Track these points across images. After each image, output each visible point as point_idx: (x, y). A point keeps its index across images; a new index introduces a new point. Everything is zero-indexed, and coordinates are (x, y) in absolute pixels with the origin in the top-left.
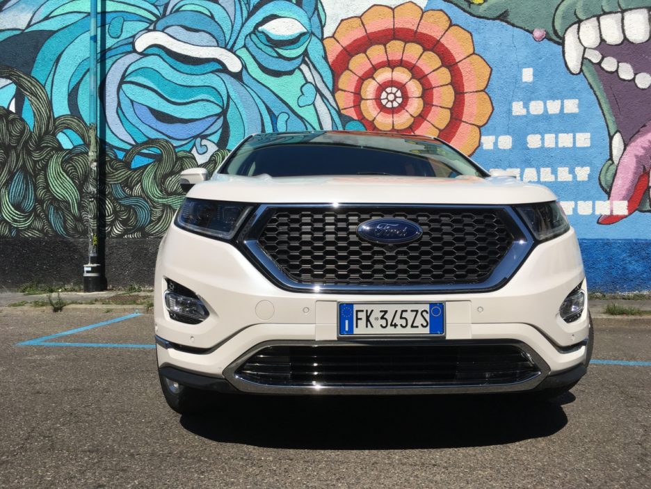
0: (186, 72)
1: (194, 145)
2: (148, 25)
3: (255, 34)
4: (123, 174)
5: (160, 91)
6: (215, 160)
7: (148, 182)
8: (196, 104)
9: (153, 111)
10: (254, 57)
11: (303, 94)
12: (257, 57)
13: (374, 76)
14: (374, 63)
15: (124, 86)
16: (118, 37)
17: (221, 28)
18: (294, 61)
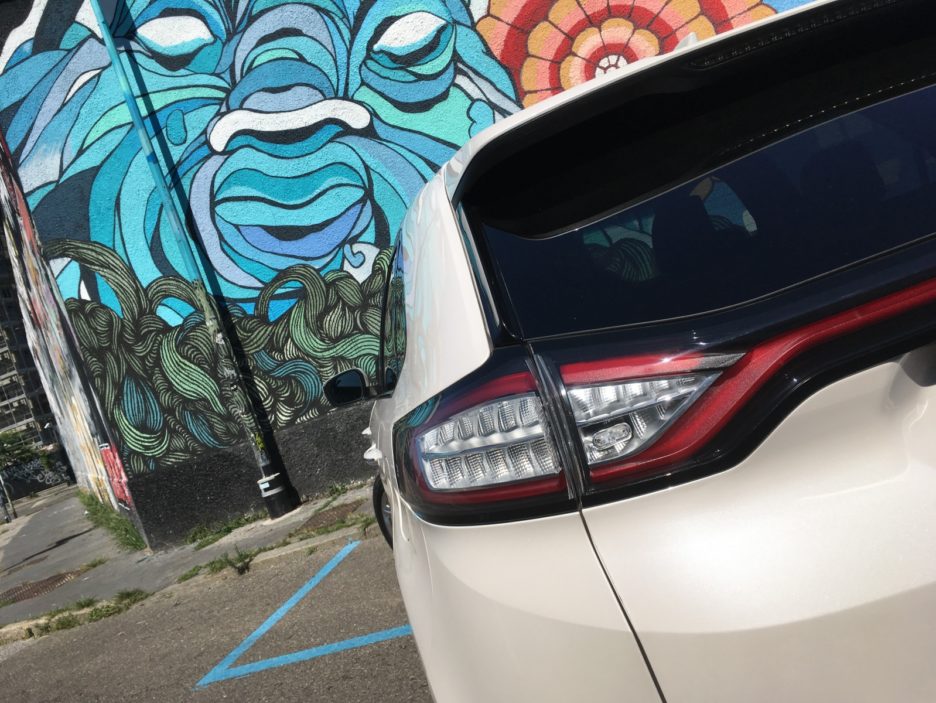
0: (295, 155)
1: (344, 257)
2: (218, 107)
3: (372, 59)
4: (262, 334)
5: (270, 198)
6: (381, 269)
7: (300, 333)
8: (324, 197)
9: (270, 230)
10: (382, 94)
11: (474, 122)
12: (386, 93)
13: (574, 50)
14: (566, 29)
15: (218, 209)
16: (185, 142)
17: (320, 70)
18: (443, 76)
